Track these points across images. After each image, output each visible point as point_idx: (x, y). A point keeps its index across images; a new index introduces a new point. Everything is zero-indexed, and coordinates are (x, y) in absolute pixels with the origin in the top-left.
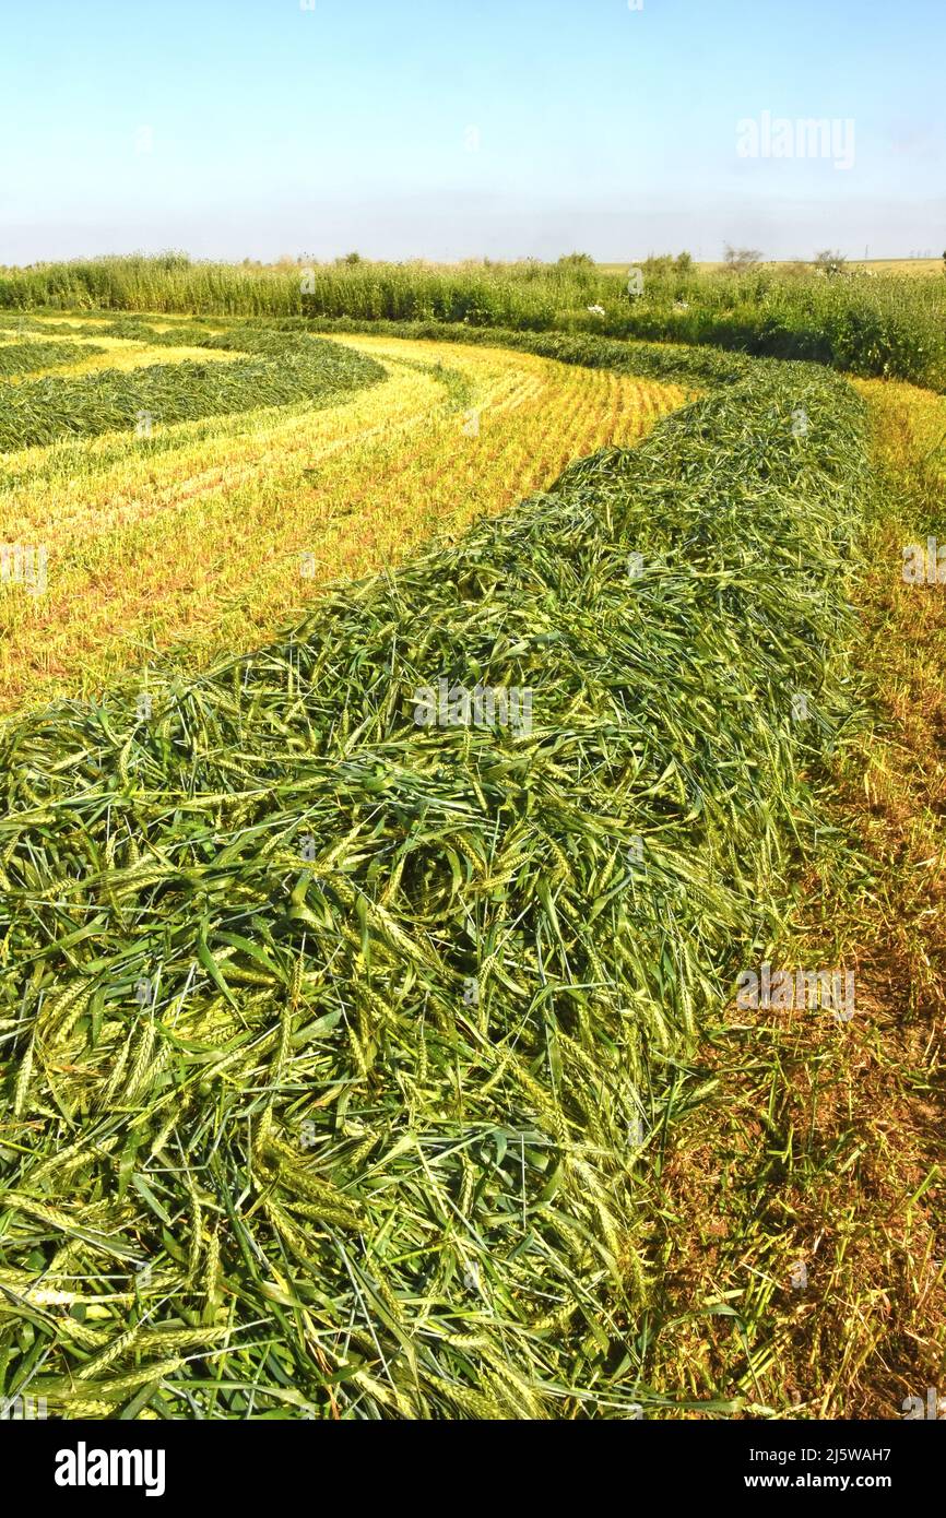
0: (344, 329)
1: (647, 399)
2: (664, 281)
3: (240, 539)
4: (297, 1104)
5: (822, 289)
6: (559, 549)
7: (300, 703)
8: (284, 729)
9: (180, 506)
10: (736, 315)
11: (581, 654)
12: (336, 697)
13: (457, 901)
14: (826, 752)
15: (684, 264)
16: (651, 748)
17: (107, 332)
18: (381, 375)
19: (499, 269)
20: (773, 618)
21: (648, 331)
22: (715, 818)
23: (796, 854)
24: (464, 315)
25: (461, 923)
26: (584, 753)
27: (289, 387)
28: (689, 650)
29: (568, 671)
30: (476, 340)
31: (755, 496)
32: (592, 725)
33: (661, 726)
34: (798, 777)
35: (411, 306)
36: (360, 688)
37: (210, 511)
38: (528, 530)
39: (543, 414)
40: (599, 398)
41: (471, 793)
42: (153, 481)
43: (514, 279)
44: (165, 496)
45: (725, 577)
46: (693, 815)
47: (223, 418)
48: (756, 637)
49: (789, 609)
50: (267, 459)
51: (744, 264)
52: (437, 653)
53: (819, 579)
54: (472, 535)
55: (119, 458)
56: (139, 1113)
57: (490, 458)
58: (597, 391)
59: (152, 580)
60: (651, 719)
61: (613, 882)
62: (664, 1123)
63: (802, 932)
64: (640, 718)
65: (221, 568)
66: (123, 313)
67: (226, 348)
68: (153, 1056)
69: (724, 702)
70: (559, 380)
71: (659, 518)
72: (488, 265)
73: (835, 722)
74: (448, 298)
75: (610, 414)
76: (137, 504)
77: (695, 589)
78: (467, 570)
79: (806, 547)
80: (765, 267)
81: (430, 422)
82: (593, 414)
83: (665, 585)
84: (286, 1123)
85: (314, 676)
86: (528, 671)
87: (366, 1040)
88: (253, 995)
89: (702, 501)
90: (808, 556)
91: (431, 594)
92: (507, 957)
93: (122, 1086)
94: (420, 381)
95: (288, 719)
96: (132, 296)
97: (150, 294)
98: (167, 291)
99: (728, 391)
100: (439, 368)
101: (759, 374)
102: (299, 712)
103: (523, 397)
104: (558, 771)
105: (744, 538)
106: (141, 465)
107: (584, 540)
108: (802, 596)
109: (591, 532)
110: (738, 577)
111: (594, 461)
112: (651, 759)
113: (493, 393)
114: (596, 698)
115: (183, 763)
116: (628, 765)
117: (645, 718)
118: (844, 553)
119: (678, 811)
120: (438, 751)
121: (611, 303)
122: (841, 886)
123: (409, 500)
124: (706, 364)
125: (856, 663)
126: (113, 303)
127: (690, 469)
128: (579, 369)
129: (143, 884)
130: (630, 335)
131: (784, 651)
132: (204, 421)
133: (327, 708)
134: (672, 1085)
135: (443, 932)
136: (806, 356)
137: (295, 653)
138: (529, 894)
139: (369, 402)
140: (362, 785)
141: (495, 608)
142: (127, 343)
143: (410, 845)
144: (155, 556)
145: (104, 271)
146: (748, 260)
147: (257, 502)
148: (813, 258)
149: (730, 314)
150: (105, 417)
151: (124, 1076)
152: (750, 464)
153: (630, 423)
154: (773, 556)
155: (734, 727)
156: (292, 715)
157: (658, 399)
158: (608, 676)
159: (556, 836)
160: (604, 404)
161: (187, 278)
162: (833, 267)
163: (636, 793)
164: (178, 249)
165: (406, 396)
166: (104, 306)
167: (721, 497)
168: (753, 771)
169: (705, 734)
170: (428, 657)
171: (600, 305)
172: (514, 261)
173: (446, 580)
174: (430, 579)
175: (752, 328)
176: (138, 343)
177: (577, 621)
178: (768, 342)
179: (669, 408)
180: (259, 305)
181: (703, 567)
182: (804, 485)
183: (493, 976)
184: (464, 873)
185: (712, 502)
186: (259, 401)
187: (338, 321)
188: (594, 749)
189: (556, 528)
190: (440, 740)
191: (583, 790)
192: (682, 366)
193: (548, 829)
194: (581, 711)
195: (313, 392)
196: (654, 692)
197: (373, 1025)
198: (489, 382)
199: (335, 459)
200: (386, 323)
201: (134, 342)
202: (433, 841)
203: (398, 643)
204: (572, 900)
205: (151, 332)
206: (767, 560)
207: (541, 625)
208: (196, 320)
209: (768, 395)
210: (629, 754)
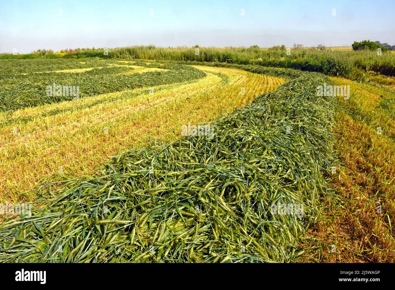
0: (195, 64)
1: (275, 82)
2: (278, 52)
3: (171, 114)
4: (199, 247)
5: (320, 54)
6: (257, 116)
7: (193, 152)
8: (189, 158)
9: (155, 106)
10: (297, 60)
11: (265, 141)
12: (202, 151)
13: (238, 199)
14: (328, 169)
15: (283, 48)
16: (284, 165)
17: (134, 64)
18: (204, 75)
19: (234, 49)
20: (313, 135)
21: (274, 65)
22: (301, 184)
23: (322, 195)
24: (226, 61)
25: (239, 205)
26: (267, 166)
27: (181, 78)
28: (292, 141)
29: (262, 145)
30: (229, 67)
31: (306, 105)
32: (269, 159)
33: (286, 160)
34: (321, 176)
35: (212, 58)
36: (208, 148)
37: (163, 108)
38: (248, 112)
39: (248, 85)
40: (262, 82)
41: (240, 173)
42: (148, 100)
43: (239, 51)
44: (152, 104)
45: (300, 124)
46: (295, 182)
47: (165, 85)
48: (309, 140)
49: (317, 133)
50: (177, 95)
51: (298, 48)
52: (227, 141)
53: (324, 126)
54: (233, 113)
55: (139, 94)
56: (161, 245)
57: (235, 96)
58: (261, 80)
59: (150, 124)
60: (283, 158)
61: (277, 197)
62: (290, 261)
63: (324, 215)
64: (281, 158)
65: (166, 122)
66: (138, 60)
67: (165, 68)
68: (165, 232)
69: (302, 155)
70: (251, 77)
71: (282, 109)
72: (231, 48)
73: (330, 162)
74: (221, 56)
75: (265, 85)
76: (144, 106)
77: (292, 127)
78: (233, 121)
79: (320, 118)
80: (305, 48)
81: (218, 87)
82: (261, 85)
83: (285, 126)
84: (197, 252)
85: (197, 145)
86: (252, 145)
87: (217, 232)
88: (188, 219)
89: (293, 105)
90: (321, 120)
91: (225, 127)
92: (251, 214)
93: (157, 239)
94: (215, 77)
95: (190, 156)
96: (140, 56)
97: (145, 55)
98: (150, 54)
99: (297, 79)
100: (220, 74)
101: (304, 75)
102: (193, 154)
103: (242, 81)
104: (261, 170)
105: (304, 114)
106: (145, 96)
107: (263, 114)
108: (320, 130)
109: (265, 112)
110: (304, 124)
111: (263, 96)
112: (284, 168)
113: (234, 80)
114: (269, 152)
115: (166, 164)
116: (278, 169)
117: (282, 158)
118: (330, 120)
119: (291, 181)
120: (229, 164)
121: (264, 58)
122: (334, 203)
123: (214, 106)
124: (290, 73)
125: (334, 148)
126: (136, 57)
127: (289, 98)
128: (256, 74)
129: (159, 191)
130: (269, 66)
131: (316, 143)
132: (160, 86)
133: (200, 153)
134: (292, 252)
135: (234, 207)
136: (316, 70)
137: (192, 140)
138: (256, 198)
139: (202, 82)
140: (212, 170)
141: (242, 130)
142: (139, 67)
143: (226, 185)
144: (150, 118)
145: (134, 49)
146: (300, 47)
147: (175, 106)
148: (317, 46)
149: (296, 60)
150: (135, 85)
151: (157, 237)
152: (304, 97)
153: (271, 88)
154: (312, 119)
155: (305, 161)
156: (191, 155)
157: (278, 81)
158: (272, 147)
159: (262, 185)
160: (263, 83)
161: (155, 51)
162: (322, 48)
163: (280, 177)
164: (152, 44)
165: (211, 80)
166: (133, 58)
167: (298, 104)
168: (310, 172)
169: (298, 163)
170: (225, 142)
171: (261, 58)
172: (238, 47)
173: (228, 124)
174: (224, 123)
175: (302, 64)
176: (142, 67)
177: (263, 133)
178: (306, 67)
179: (281, 84)
180: (173, 58)
181: (294, 122)
182: (319, 102)
183: (248, 218)
184: (240, 192)
185: (296, 105)
186: (174, 81)
187: (193, 62)
188: (270, 165)
189: (256, 111)
190: (230, 162)
191: (267, 175)
192: (283, 73)
193: (260, 183)
194: (266, 155)
195: (188, 79)
196: (284, 151)
197: (219, 228)
198: (233, 78)
199: (194, 96)
200: (205, 62)
201: (141, 67)
202: (232, 184)
203: (218, 138)
204: (267, 201)
205: (145, 64)
206: (310, 121)
207: (254, 134)
208: (157, 61)
209: (308, 80)
210: (279, 167)
